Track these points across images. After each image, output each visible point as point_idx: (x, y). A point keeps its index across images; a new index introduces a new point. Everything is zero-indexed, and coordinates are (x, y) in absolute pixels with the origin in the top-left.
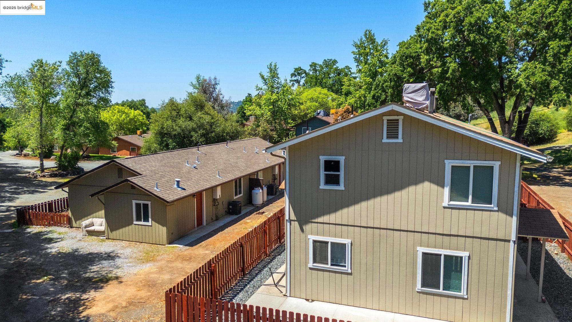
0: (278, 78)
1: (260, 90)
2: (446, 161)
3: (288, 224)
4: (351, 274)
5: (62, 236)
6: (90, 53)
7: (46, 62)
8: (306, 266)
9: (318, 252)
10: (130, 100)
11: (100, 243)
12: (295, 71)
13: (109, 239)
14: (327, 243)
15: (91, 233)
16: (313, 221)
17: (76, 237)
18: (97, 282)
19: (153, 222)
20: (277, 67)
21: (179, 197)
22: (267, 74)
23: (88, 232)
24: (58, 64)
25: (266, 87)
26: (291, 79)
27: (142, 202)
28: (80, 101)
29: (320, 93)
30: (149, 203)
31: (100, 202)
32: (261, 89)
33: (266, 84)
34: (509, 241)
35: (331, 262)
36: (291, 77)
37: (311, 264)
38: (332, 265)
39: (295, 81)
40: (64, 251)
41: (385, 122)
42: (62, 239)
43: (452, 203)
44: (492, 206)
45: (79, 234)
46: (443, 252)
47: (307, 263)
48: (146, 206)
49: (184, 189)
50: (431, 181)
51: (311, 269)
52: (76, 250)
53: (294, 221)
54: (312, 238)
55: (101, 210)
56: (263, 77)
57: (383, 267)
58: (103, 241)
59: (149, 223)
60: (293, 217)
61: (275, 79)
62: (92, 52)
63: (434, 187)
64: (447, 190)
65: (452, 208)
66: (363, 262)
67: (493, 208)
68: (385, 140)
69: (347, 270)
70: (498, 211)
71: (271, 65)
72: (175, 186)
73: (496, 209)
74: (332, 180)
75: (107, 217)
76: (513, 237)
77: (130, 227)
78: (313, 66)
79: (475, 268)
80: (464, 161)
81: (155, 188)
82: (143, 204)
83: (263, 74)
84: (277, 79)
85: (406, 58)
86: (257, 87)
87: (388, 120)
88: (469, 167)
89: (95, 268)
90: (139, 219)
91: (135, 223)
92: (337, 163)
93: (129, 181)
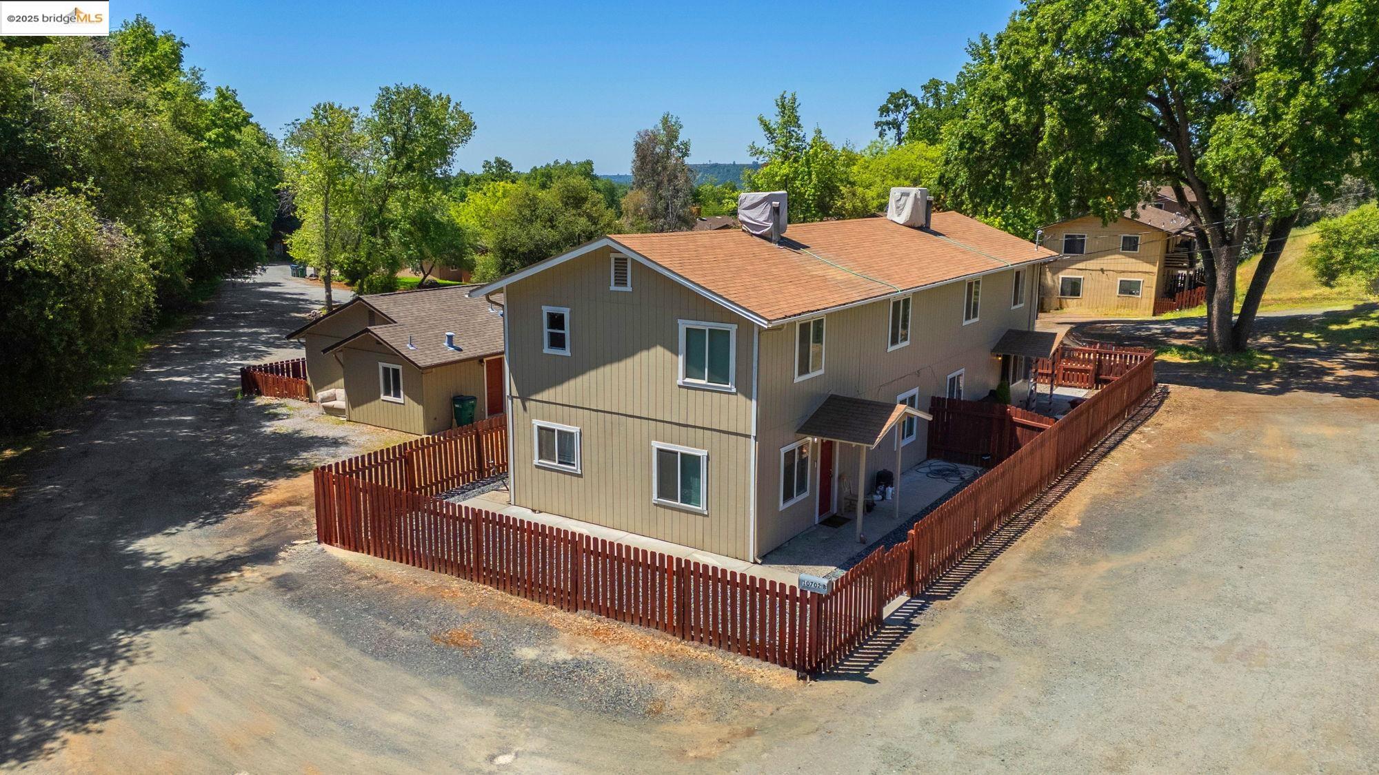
0: (799, 126)
1: (757, 156)
2: (680, 321)
3: (510, 401)
4: (580, 476)
5: (292, 412)
6: (412, 88)
7: (340, 107)
8: (532, 463)
9: (544, 443)
10: (562, 162)
11: (335, 426)
12: (889, 101)
13: (350, 421)
14: (553, 430)
15: (330, 411)
16: (533, 397)
17: (308, 416)
18: (297, 470)
19: (406, 397)
20: (797, 104)
21: (444, 361)
22: (775, 120)
23: (326, 408)
24: (353, 111)
25: (772, 147)
26: (879, 119)
27: (391, 366)
28: (395, 180)
29: (919, 157)
30: (400, 367)
31: (337, 363)
32: (761, 152)
33: (772, 139)
34: (749, 436)
35: (559, 458)
36: (881, 116)
37: (536, 461)
38: (560, 462)
39: (888, 123)
40: (281, 432)
41: (613, 261)
42: (288, 416)
43: (688, 380)
44: (729, 386)
45: (314, 410)
46: (680, 448)
47: (532, 458)
48: (396, 372)
49: (460, 350)
50: (664, 346)
51: (537, 467)
52: (298, 432)
53: (516, 397)
54: (537, 423)
55: (341, 378)
56: (767, 128)
57: (616, 468)
58: (342, 422)
59: (401, 400)
60: (515, 393)
61: (792, 129)
62: (416, 87)
63: (668, 354)
64: (681, 359)
65: (688, 388)
66: (595, 459)
67: (731, 389)
68: (613, 288)
69: (576, 471)
70: (736, 394)
71: (783, 97)
72: (446, 344)
73: (734, 390)
74: (557, 341)
75: (347, 387)
76: (754, 433)
77: (377, 402)
78: (933, 87)
79: (714, 472)
80: (699, 322)
81: (408, 345)
82: (393, 369)
83: (766, 118)
84: (796, 129)
85: (992, 99)
86: (752, 147)
87: (616, 259)
88: (705, 330)
89: (305, 455)
90: (387, 393)
91: (383, 397)
92: (562, 317)
93: (369, 331)
